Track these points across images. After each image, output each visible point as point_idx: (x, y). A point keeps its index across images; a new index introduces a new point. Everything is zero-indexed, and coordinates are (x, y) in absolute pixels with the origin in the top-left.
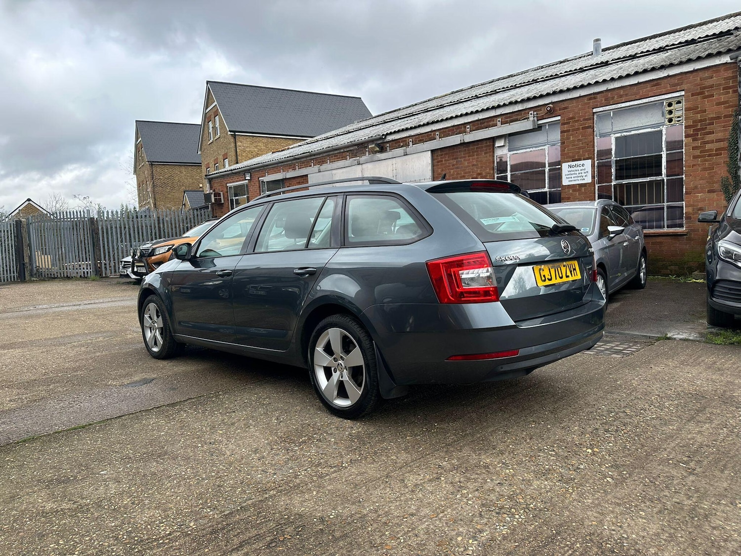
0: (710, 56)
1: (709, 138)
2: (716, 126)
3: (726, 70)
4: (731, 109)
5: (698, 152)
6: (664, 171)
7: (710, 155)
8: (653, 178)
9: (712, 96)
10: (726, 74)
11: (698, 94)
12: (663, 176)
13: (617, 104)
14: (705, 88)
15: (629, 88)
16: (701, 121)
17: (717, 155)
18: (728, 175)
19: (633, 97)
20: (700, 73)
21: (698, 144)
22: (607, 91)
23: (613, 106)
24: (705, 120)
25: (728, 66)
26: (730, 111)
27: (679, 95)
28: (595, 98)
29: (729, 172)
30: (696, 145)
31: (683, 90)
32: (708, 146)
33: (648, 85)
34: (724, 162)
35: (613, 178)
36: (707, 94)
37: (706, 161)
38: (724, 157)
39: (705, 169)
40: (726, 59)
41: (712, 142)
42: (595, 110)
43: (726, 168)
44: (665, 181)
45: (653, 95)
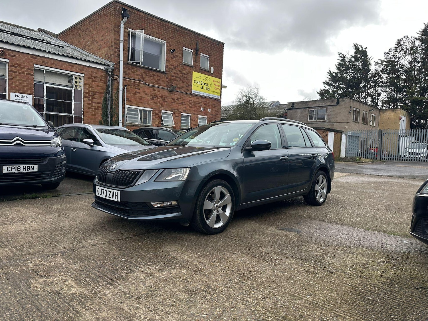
0: (97, 63)
1: (95, 100)
2: (97, 96)
3: (102, 72)
4: (103, 90)
5: (90, 106)
6: (73, 112)
7: (95, 109)
8: (68, 114)
9: (96, 81)
10: (101, 74)
11: (91, 78)
12: (73, 114)
13: (49, 67)
14: (93, 77)
15: (57, 61)
16: (91, 92)
17: (98, 109)
18: (102, 119)
19: (59, 67)
20: (91, 69)
21: (90, 102)
22: (45, 57)
23: (47, 67)
24: (93, 92)
25: (102, 71)
26: (103, 91)
27: (82, 75)
28: (35, 58)
29: (102, 118)
30: (89, 102)
31: (84, 74)
32: (94, 104)
33: (68, 64)
34: (100, 113)
35: (44, 109)
36: (94, 80)
37: (93, 111)
38: (100, 111)
39: (92, 115)
40: (102, 67)
41: (96, 103)
42: (35, 65)
43: (101, 116)
44: (73, 117)
45: (70, 70)
